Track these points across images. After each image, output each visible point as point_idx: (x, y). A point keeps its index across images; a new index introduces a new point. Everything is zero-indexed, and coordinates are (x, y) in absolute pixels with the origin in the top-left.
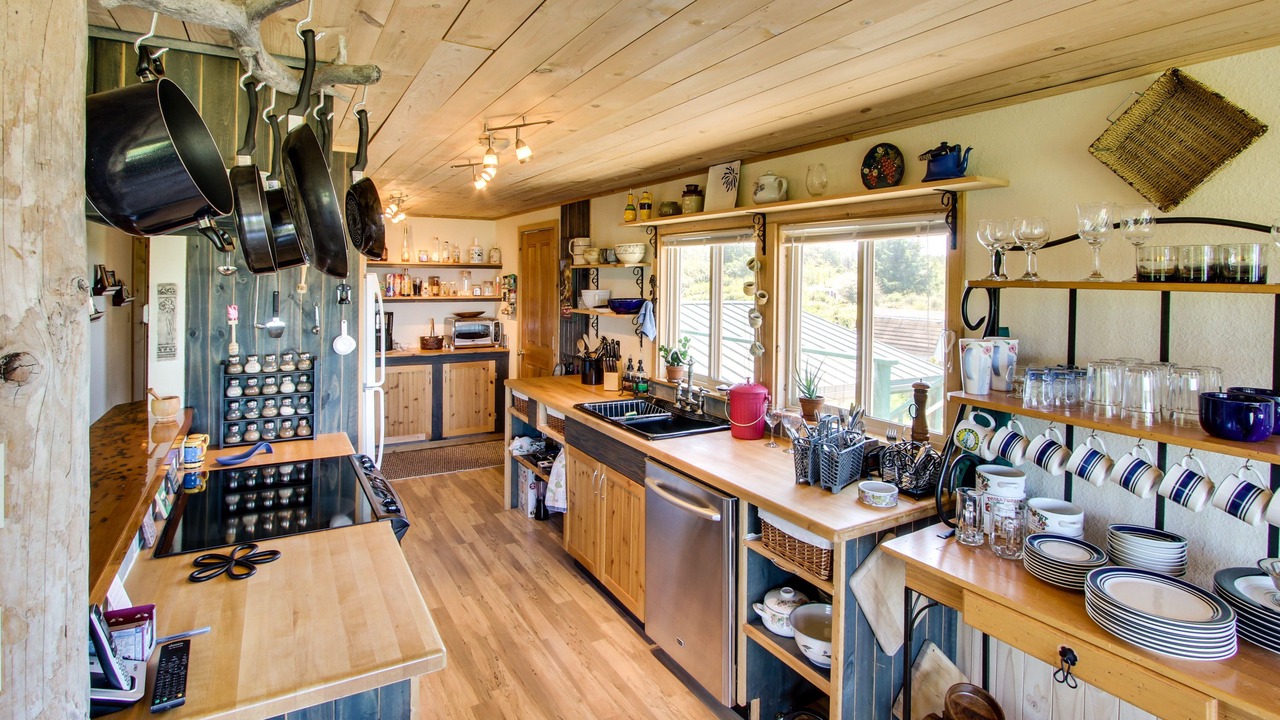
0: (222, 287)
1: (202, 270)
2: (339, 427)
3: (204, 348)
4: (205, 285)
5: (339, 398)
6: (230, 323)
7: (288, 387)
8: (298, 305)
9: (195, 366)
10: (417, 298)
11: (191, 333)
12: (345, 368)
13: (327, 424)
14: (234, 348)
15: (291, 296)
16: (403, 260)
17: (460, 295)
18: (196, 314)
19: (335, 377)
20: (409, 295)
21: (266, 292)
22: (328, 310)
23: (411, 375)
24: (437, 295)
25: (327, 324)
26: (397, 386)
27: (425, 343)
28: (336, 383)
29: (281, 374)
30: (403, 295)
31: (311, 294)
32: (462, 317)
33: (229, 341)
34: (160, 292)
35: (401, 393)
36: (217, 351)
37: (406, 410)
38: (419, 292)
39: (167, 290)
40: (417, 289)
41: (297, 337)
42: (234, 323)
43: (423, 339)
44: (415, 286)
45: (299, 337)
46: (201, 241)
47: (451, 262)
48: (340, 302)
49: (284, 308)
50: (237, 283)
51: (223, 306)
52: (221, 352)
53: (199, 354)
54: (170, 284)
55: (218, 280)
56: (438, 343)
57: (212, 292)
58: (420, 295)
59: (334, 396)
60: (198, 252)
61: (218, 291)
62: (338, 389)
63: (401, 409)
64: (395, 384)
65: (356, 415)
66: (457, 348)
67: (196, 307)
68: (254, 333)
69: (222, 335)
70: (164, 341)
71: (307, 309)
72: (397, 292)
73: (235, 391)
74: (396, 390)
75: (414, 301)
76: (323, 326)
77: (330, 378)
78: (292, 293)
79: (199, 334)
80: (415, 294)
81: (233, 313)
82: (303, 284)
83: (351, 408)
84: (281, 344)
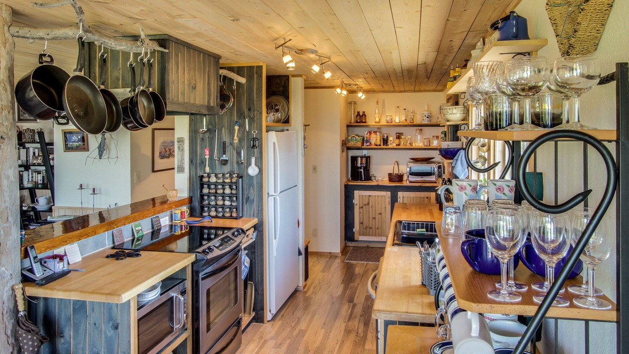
0: (203, 139)
1: (195, 131)
2: (254, 215)
3: (196, 169)
4: (196, 138)
5: (253, 200)
6: (206, 157)
7: (228, 191)
8: (234, 149)
9: (193, 177)
10: (385, 147)
11: (191, 161)
12: (256, 183)
13: (248, 213)
14: (207, 169)
15: (231, 144)
16: (376, 122)
17: (414, 145)
18: (193, 152)
19: (251, 187)
20: (380, 145)
21: (220, 141)
22: (248, 152)
23: (377, 198)
24: (399, 145)
25: (247, 159)
26: (368, 204)
27: (391, 177)
28: (252, 191)
29: (223, 184)
30: (377, 145)
31: (240, 143)
32: (416, 160)
33: (205, 166)
34: (178, 142)
35: (371, 208)
36: (201, 170)
37: (374, 220)
38: (387, 143)
39: (181, 140)
40: (385, 141)
41: (234, 165)
42: (207, 157)
43: (390, 175)
44: (384, 139)
45: (235, 166)
46: (194, 117)
47: (408, 123)
48: (252, 148)
49: (228, 150)
50: (209, 137)
51: (202, 149)
52: (203, 171)
53: (194, 171)
54: (182, 138)
55: (201, 136)
56: (400, 178)
57: (199, 142)
58: (387, 145)
59: (251, 198)
60: (193, 122)
61: (201, 141)
62: (253, 194)
63: (371, 219)
64: (367, 203)
65: (262, 210)
66: (410, 182)
67: (193, 149)
68: (215, 162)
69: (203, 162)
70: (179, 165)
71: (238, 150)
72: (373, 143)
73: (206, 191)
74: (368, 206)
75: (383, 149)
76: (246, 160)
77: (249, 188)
78: (232, 142)
79: (194, 161)
80: (384, 144)
81: (207, 152)
82: (236, 137)
83: (260, 206)
84: (227, 169)
